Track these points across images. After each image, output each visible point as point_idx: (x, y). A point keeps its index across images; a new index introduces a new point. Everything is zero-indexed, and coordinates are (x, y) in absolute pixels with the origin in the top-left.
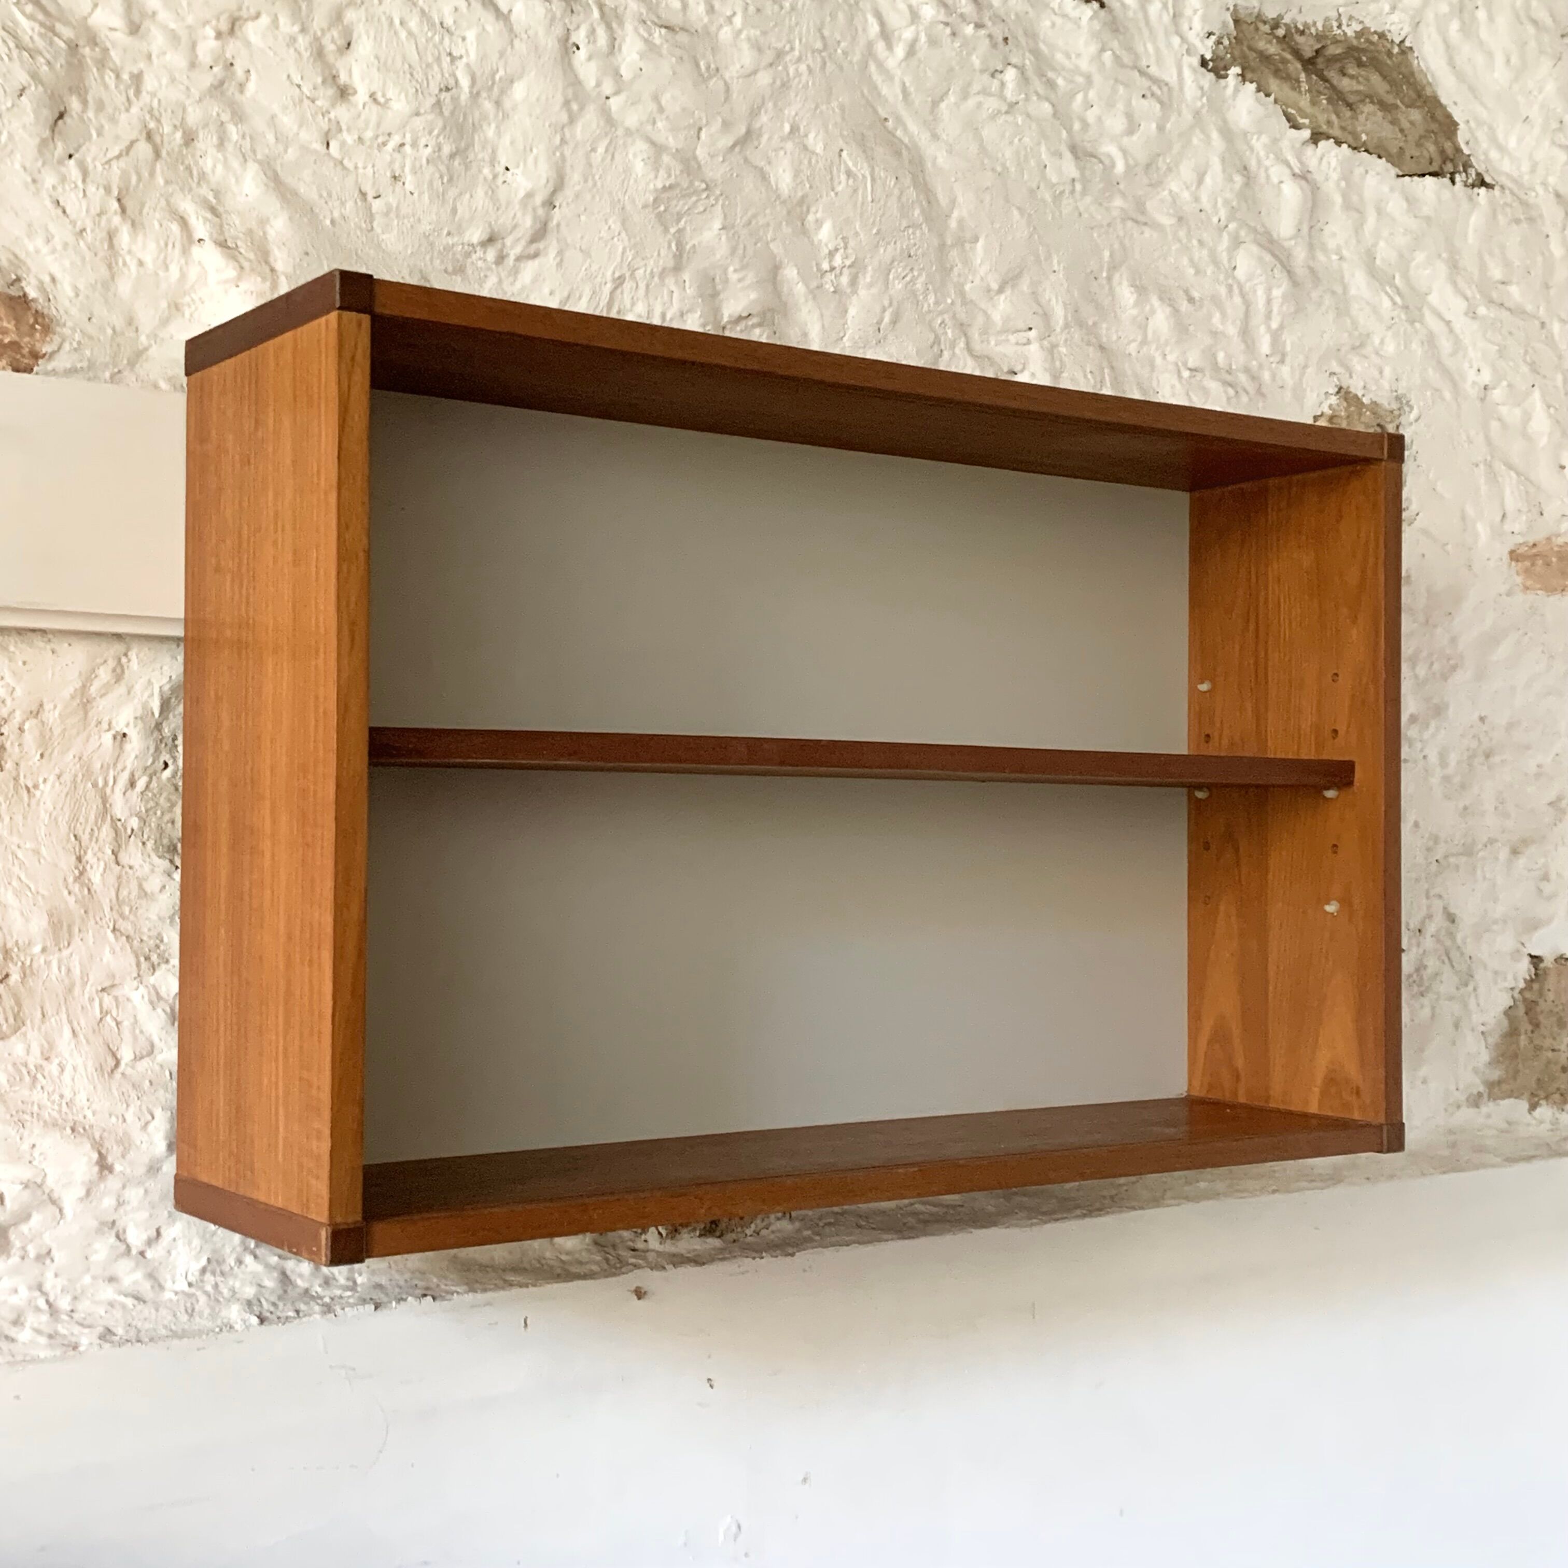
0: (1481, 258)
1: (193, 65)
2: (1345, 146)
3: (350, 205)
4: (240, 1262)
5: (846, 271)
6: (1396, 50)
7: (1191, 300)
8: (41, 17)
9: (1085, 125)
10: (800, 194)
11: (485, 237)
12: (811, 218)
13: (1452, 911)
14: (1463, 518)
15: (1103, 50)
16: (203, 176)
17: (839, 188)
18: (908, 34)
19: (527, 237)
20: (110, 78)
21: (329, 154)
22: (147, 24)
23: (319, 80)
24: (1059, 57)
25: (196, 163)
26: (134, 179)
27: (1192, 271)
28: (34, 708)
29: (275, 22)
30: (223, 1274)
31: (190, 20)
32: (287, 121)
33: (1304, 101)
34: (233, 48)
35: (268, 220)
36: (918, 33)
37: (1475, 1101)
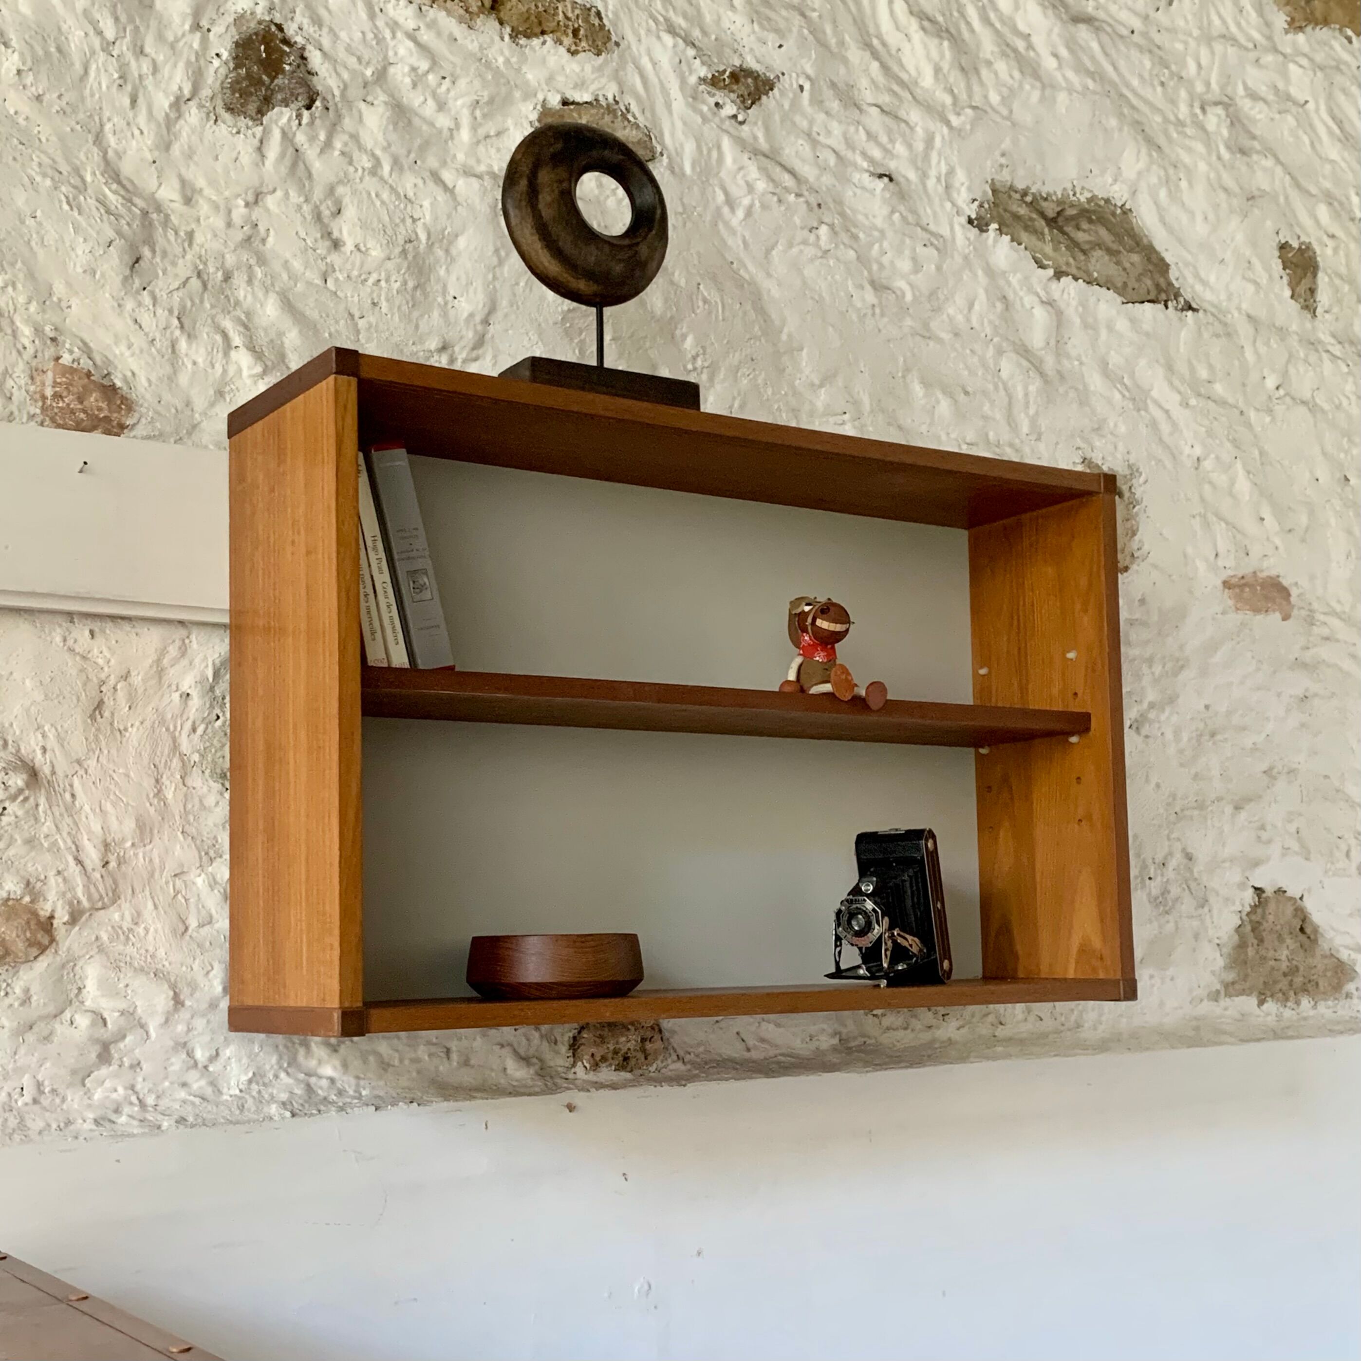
0: (1190, 362)
1: (229, 225)
2: (1080, 281)
3: (342, 322)
4: (276, 1077)
5: (705, 370)
6: (1119, 211)
7: (966, 393)
8: (122, 192)
9: (881, 266)
10: (669, 315)
11: (440, 346)
12: (678, 332)
13: (1190, 850)
14: (1185, 556)
15: (893, 212)
16: (237, 303)
17: (698, 311)
18: (746, 201)
19: (471, 345)
20: (171, 234)
21: (326, 288)
22: (196, 197)
23: (319, 235)
24: (860, 217)
25: (232, 294)
26: (189, 304)
27: (966, 373)
28: (124, 673)
29: (287, 194)
30: (265, 1085)
31: (227, 193)
32: (297, 265)
33: (1048, 249)
34: (257, 213)
35: (284, 334)
36: (753, 200)
37: (1215, 997)
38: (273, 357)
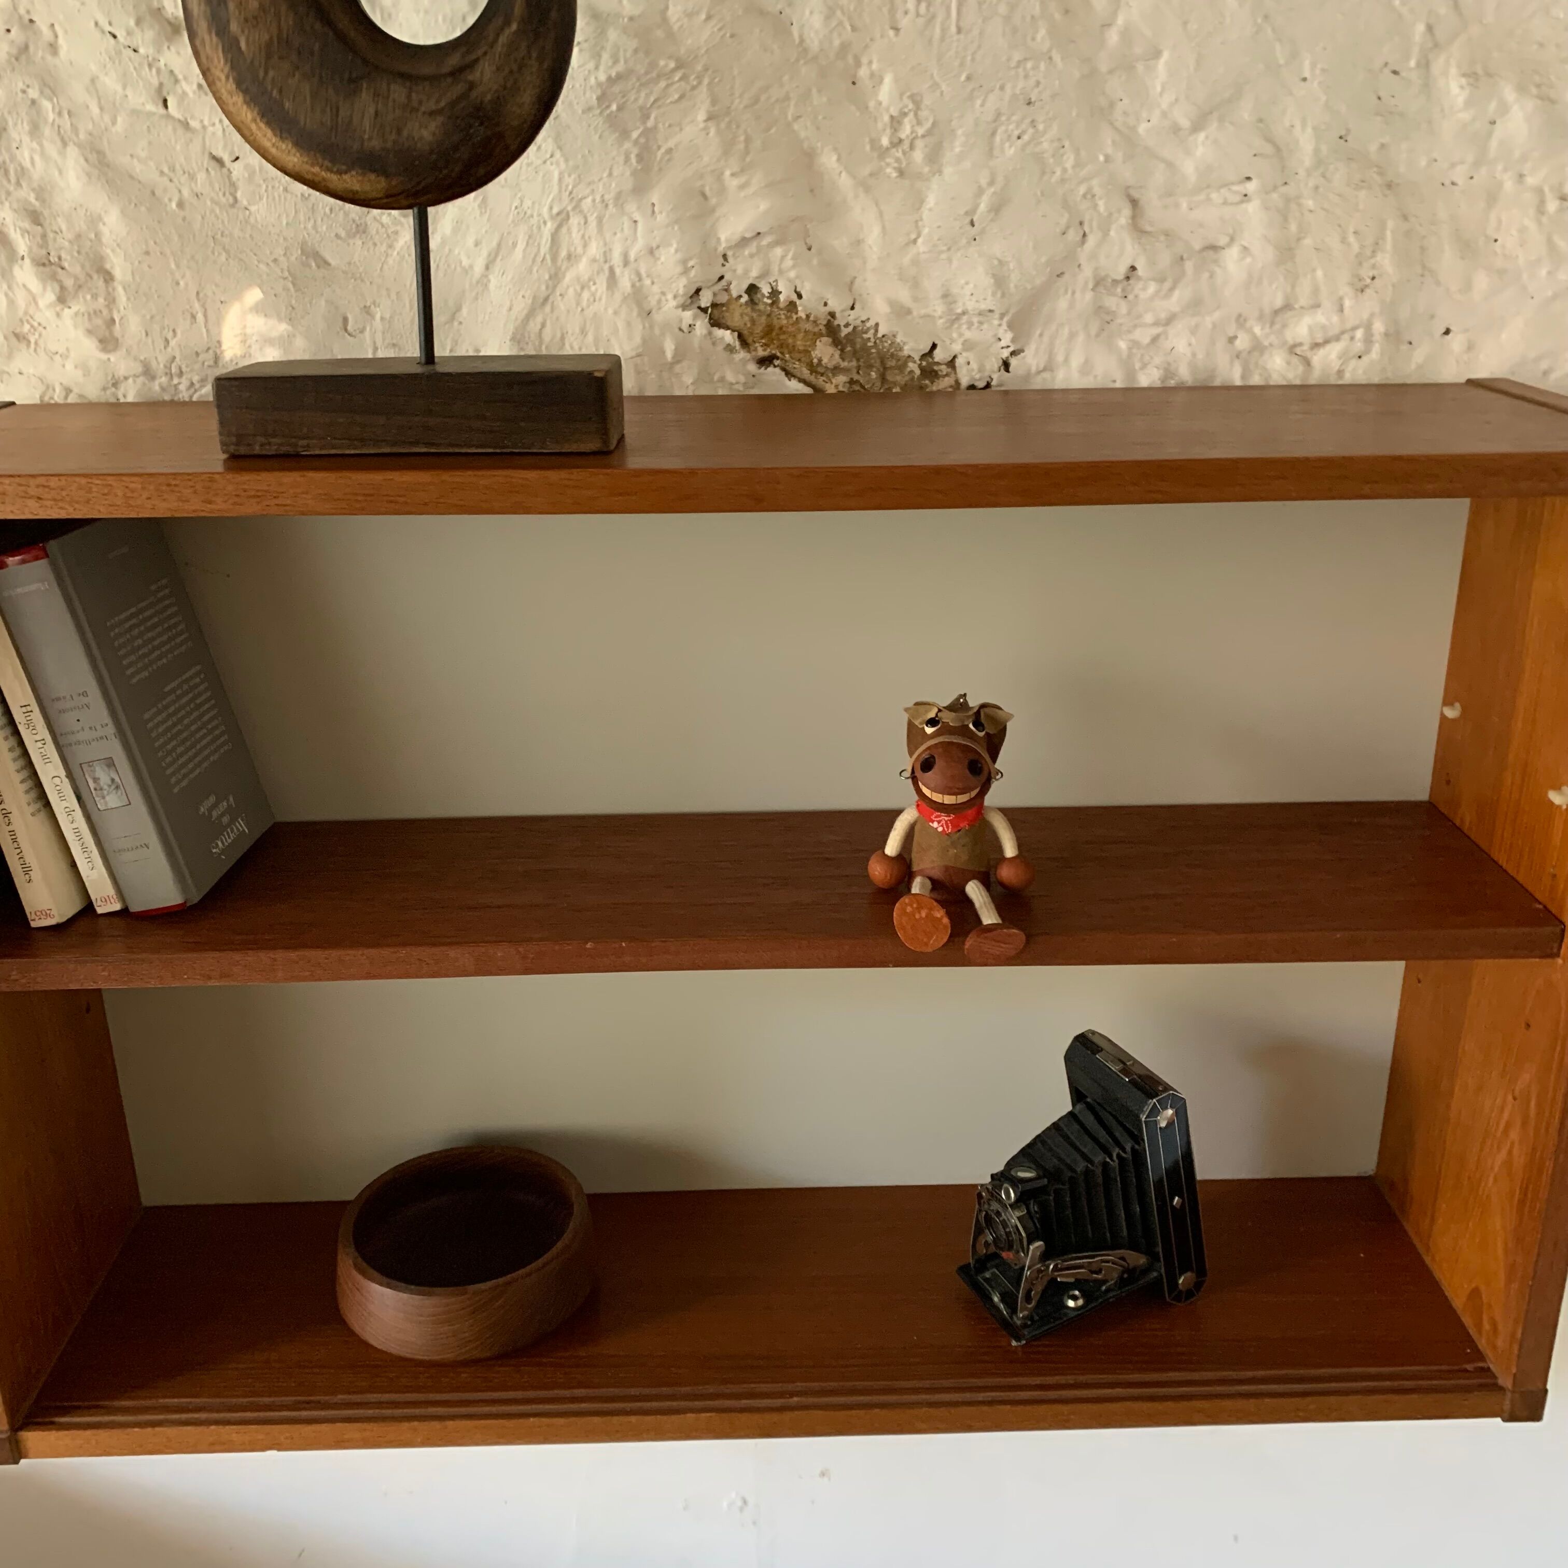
3: (201, 176)
5: (919, 144)
10: (837, 43)
12: (863, 72)
16: (22, 172)
17: (904, 22)
21: (169, 116)
23: (132, 23)
25: (13, 158)
32: (110, 82)
35: (98, 217)
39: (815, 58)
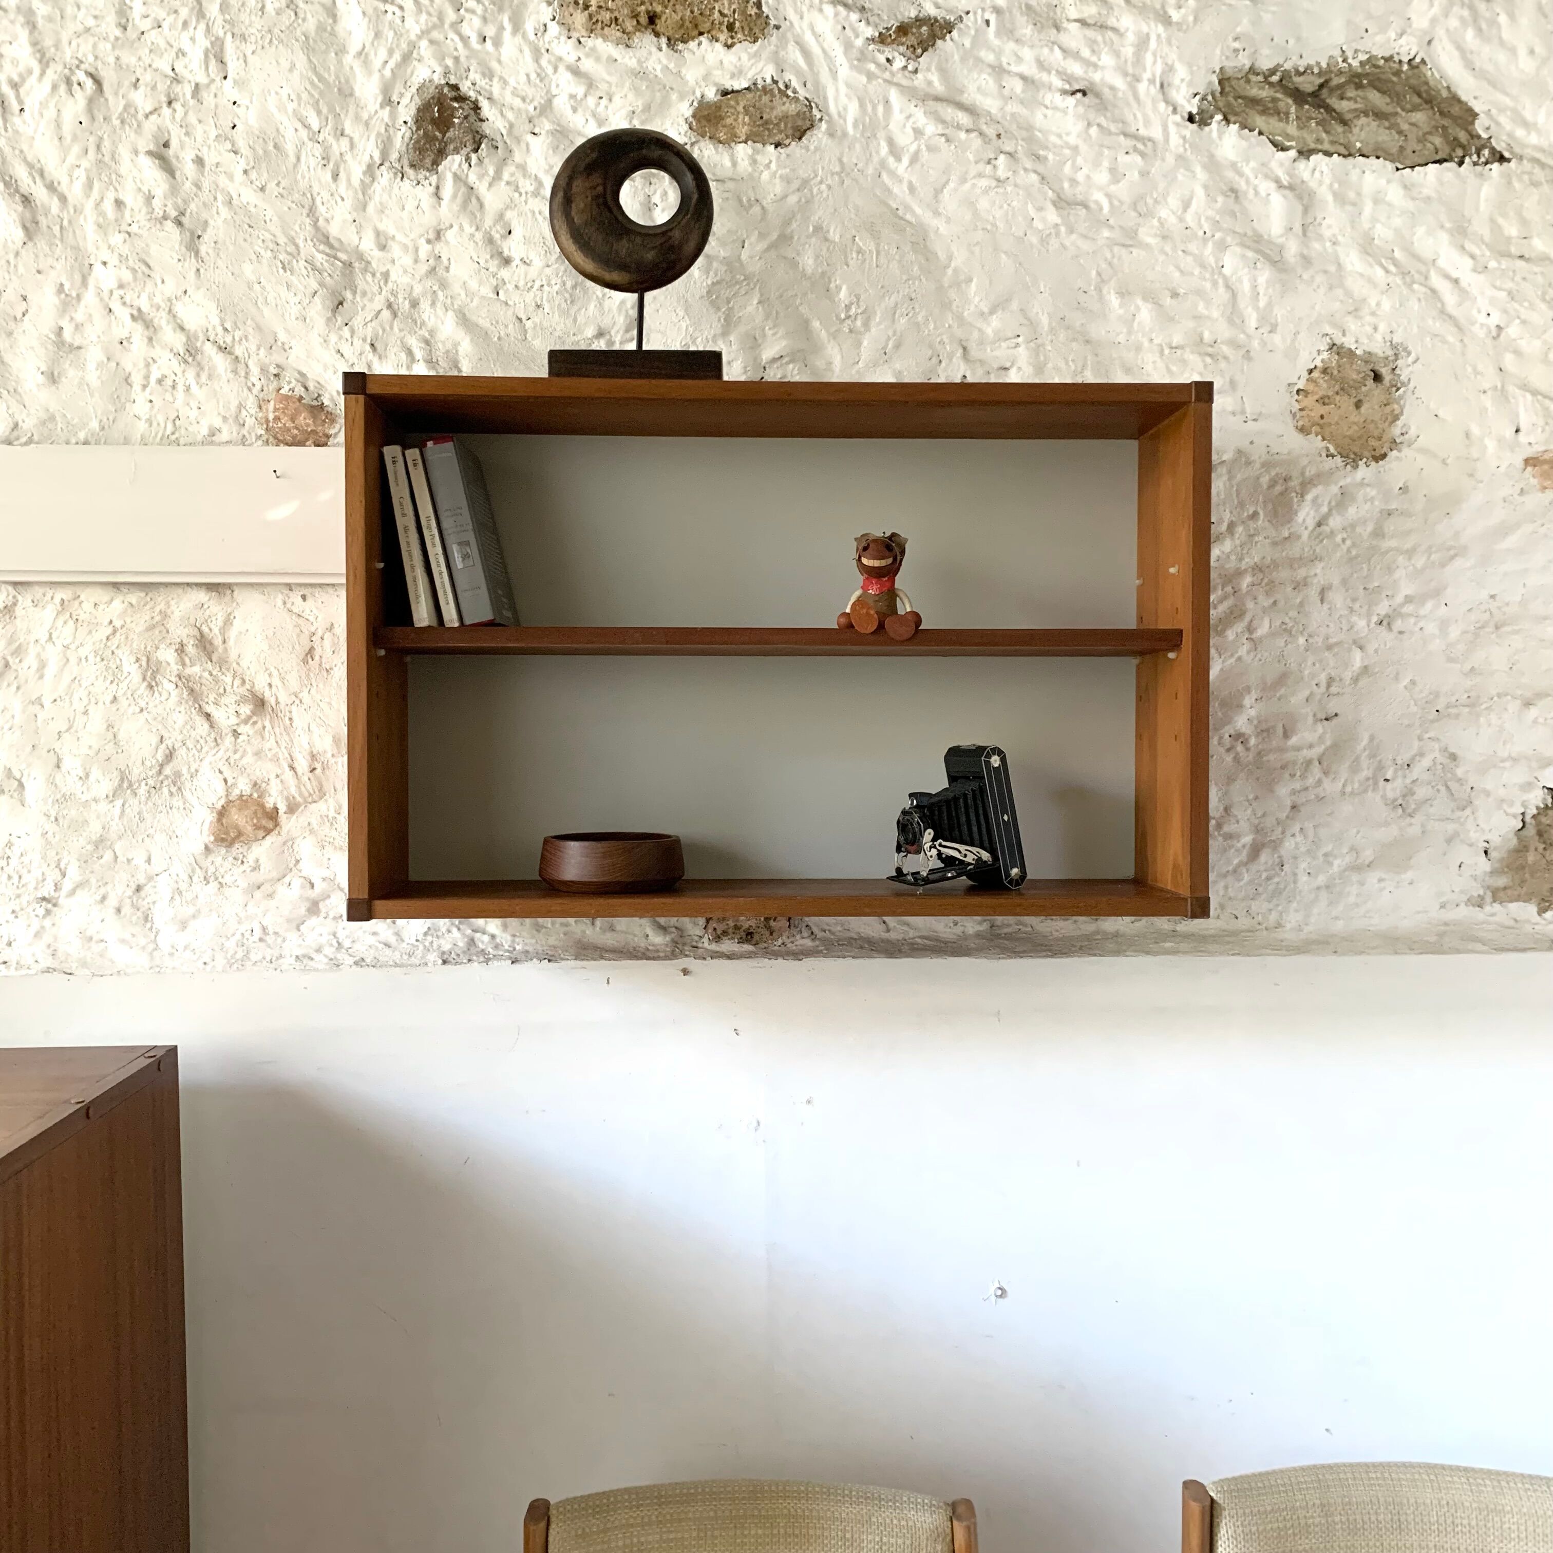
0: (1492, 221)
1: (416, 261)
2: (1335, 155)
3: (511, 326)
4: (449, 931)
5: (859, 317)
6: (1405, 67)
7: (1175, 295)
8: (328, 251)
9: (1073, 182)
10: (820, 271)
11: (595, 333)
12: (832, 285)
13: (1452, 750)
14: (1468, 435)
15: (1089, 125)
16: (423, 323)
17: (852, 263)
18: (913, 148)
19: (623, 328)
20: (369, 277)
21: (499, 300)
22: (390, 243)
23: (488, 257)
24: (1053, 139)
25: (419, 317)
26: (381, 332)
27: (1177, 274)
28: (328, 626)
29: (461, 228)
30: (438, 937)
31: (412, 236)
32: (473, 285)
33: (1292, 129)
34: (439, 247)
36: (919, 146)
37: (1479, 903)
38: (445, 365)
39: (810, 278)
